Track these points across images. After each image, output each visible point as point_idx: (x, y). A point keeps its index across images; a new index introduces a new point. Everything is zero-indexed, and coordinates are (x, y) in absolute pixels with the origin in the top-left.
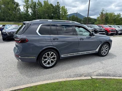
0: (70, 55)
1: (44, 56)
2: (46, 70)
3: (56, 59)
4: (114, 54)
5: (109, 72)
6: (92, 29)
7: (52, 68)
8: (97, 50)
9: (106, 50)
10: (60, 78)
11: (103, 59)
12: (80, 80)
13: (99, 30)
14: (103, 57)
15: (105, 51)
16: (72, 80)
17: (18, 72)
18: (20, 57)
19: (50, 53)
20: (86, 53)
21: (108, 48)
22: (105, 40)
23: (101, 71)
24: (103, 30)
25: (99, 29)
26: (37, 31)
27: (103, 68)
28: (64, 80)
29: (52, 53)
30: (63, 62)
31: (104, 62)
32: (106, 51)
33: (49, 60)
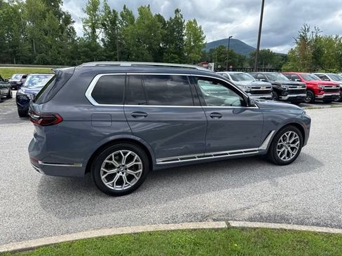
0: (181, 159)
1: (106, 161)
2: (111, 200)
3: (141, 170)
4: (318, 159)
5: (287, 212)
6: (268, 84)
7: (129, 196)
8: (264, 146)
9: (292, 145)
10: (143, 224)
11: (280, 173)
12: (195, 230)
13: (288, 88)
14: (283, 167)
15: (289, 149)
16: (173, 228)
17: (38, 203)
18: (40, 162)
19: (125, 154)
20: (230, 153)
21: (298, 142)
22: (287, 118)
23: (265, 208)
24: (299, 88)
25: (288, 84)
26: (88, 94)
27: (274, 200)
28: (150, 228)
29: (130, 152)
30: (165, 179)
31: (280, 180)
32: (293, 149)
33: (120, 174)
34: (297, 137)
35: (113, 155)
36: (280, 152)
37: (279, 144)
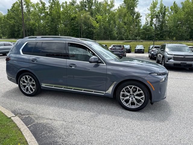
1: (22, 79)
3: (35, 87)
15: (134, 100)
21: (143, 96)
29: (30, 77)
32: (137, 100)
34: (142, 92)
35: (24, 77)
36: (124, 99)
37: (122, 93)
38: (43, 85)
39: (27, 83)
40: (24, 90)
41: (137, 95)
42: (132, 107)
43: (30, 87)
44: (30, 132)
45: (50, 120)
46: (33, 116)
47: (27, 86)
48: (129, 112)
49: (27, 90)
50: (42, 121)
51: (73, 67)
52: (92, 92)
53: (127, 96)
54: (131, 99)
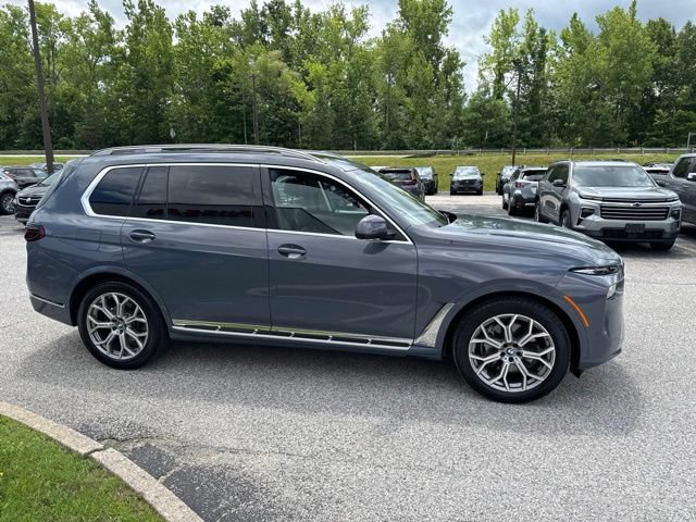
0: (225, 328)
1: (93, 305)
3: (147, 334)
19: (120, 299)
20: (337, 338)
21: (550, 349)
29: (127, 299)
33: (117, 332)
34: (545, 334)
35: (102, 297)
36: (483, 362)
37: (474, 341)
38: (179, 325)
39: (113, 321)
40: (101, 345)
41: (530, 347)
42: (512, 390)
43: (127, 336)
44: (182, 503)
45: (231, 455)
46: (161, 442)
47: (114, 333)
48: (500, 406)
49: (115, 344)
50: (201, 461)
51: (290, 257)
52: (366, 342)
53: (494, 350)
54: (507, 362)
